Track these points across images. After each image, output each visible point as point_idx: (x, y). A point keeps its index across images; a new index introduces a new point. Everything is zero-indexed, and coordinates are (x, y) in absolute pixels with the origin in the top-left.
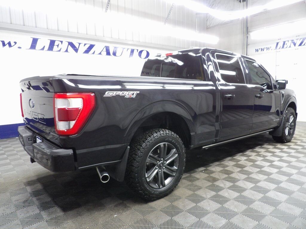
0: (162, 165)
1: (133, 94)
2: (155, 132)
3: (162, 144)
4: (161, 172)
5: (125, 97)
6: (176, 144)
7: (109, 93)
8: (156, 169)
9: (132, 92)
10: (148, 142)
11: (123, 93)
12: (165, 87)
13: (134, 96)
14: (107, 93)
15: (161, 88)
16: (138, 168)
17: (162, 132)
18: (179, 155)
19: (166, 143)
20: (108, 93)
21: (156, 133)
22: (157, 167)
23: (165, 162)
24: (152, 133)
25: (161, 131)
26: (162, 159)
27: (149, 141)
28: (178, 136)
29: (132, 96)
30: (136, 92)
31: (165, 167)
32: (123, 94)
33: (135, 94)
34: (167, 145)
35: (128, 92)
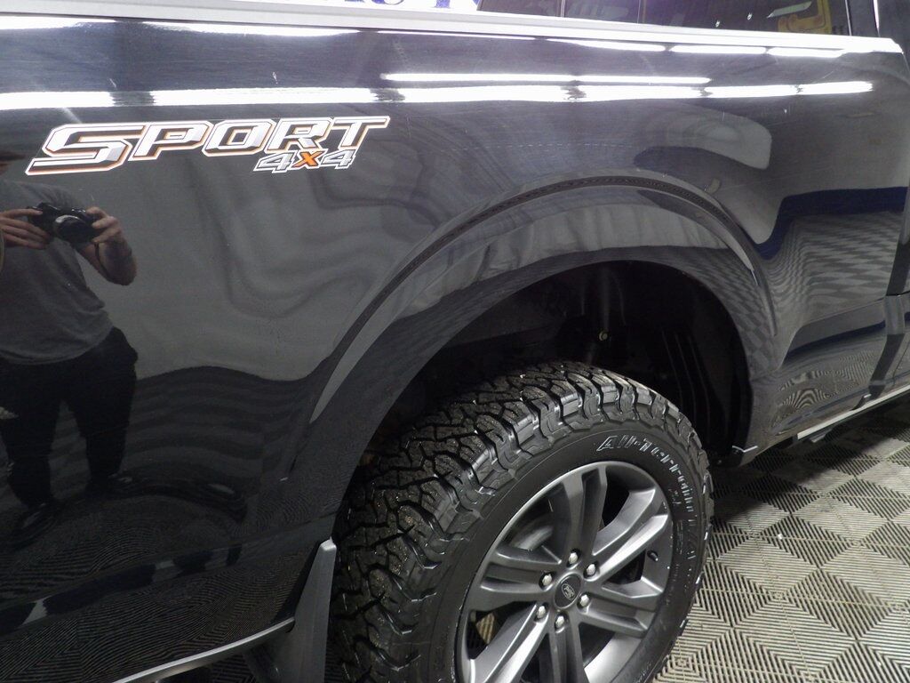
0: (569, 592)
1: (332, 141)
2: (528, 402)
3: (571, 479)
4: (568, 631)
5: (262, 165)
6: (664, 460)
7: (86, 142)
8: (536, 618)
9: (322, 126)
10: (476, 482)
11: (240, 138)
12: (580, 88)
13: (345, 157)
14: (57, 138)
15: (559, 96)
16: (408, 661)
17: (571, 402)
18: (674, 518)
19: (601, 466)
20: (74, 138)
21: (535, 410)
22: (542, 609)
23: (591, 567)
24: (509, 417)
25: (566, 392)
26: (573, 556)
27: (480, 477)
28: (674, 409)
29: (327, 160)
30: (358, 121)
31: (590, 595)
32: (231, 145)
33: (348, 139)
34: (603, 480)
35: (285, 124)
